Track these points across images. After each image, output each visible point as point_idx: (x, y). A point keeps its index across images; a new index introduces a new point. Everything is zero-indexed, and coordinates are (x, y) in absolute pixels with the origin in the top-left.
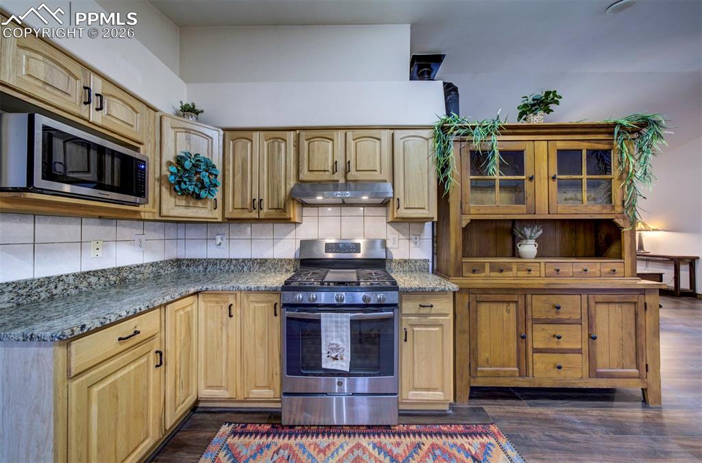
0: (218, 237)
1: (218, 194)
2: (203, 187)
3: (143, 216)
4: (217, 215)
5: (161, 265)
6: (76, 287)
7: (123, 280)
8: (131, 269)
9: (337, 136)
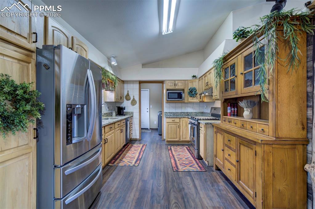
1: (197, 95)
2: (193, 95)
4: (198, 101)
5: (197, 113)
6: (180, 114)
7: (188, 115)
8: (190, 113)
9: (207, 74)
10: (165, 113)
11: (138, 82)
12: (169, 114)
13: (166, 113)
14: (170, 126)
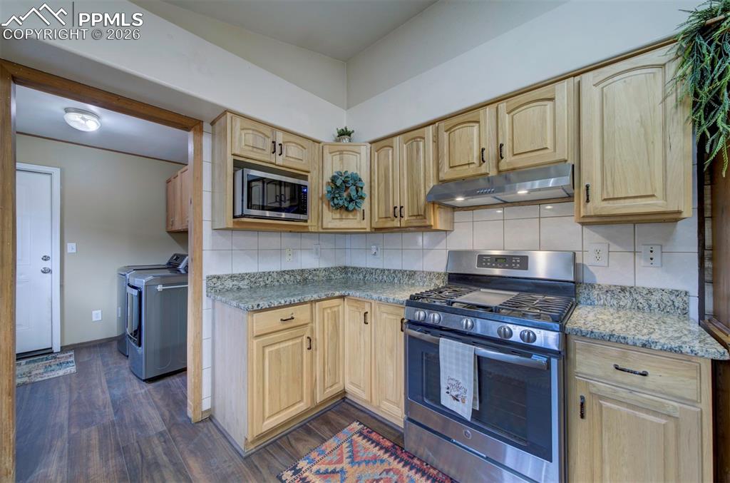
0: (374, 247)
1: (365, 205)
2: (351, 200)
3: (311, 229)
4: (365, 225)
5: (332, 270)
6: (278, 281)
7: (305, 279)
8: (310, 272)
9: (485, 114)
10: (211, 278)
12: (229, 284)
13: (218, 278)
14: (269, 352)
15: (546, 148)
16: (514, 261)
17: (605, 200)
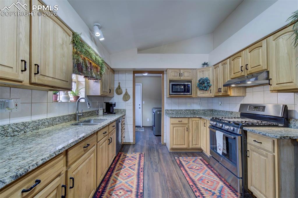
0: (220, 102)
2: (205, 87)
3: (193, 97)
5: (206, 111)
6: (185, 112)
8: (196, 110)
9: (243, 54)
10: (166, 110)
11: (132, 72)
12: (170, 112)
13: (168, 110)
14: (175, 129)
15: (260, 65)
16: (260, 108)
17: (277, 84)
